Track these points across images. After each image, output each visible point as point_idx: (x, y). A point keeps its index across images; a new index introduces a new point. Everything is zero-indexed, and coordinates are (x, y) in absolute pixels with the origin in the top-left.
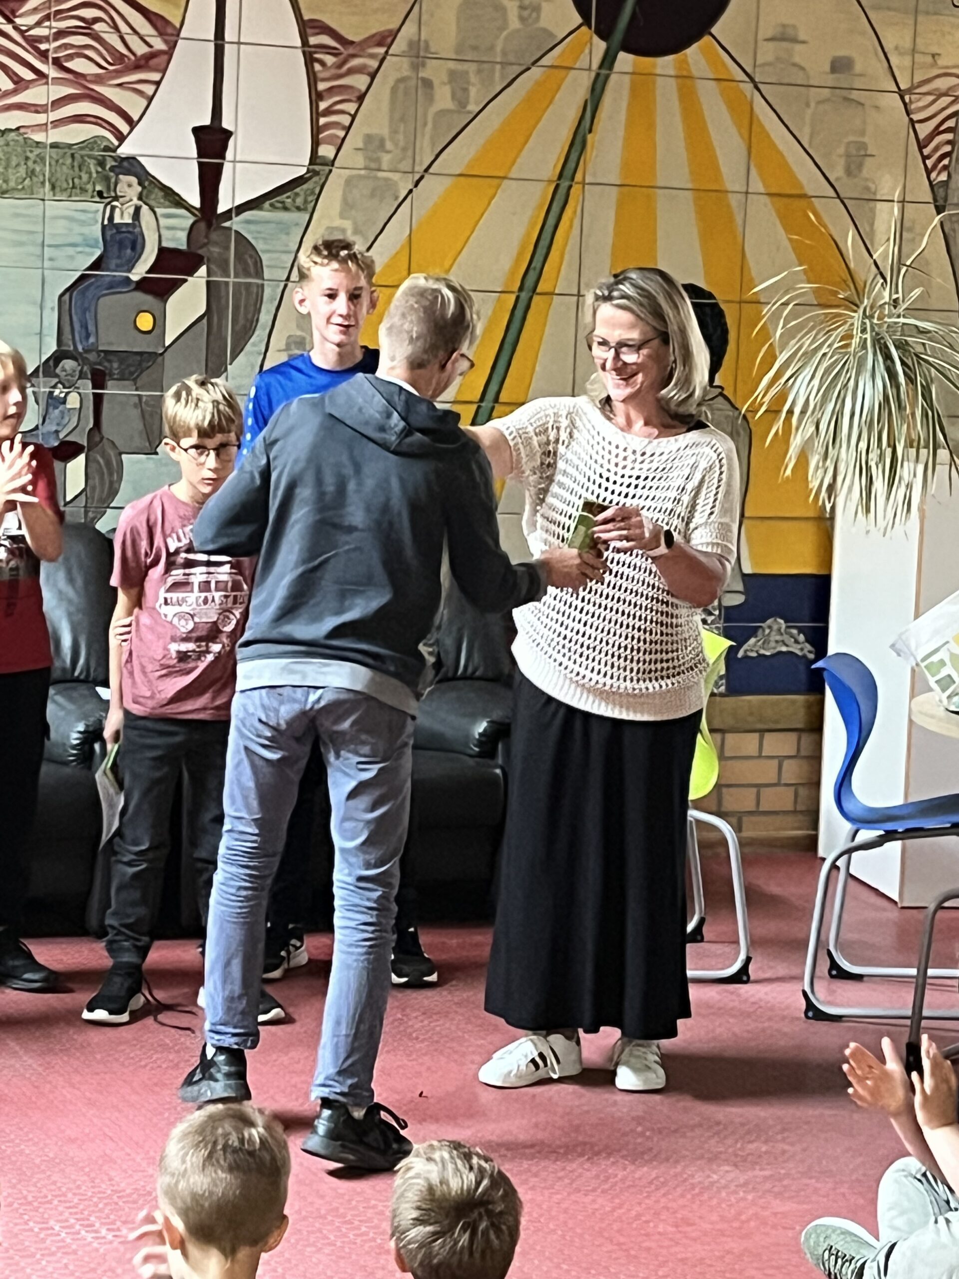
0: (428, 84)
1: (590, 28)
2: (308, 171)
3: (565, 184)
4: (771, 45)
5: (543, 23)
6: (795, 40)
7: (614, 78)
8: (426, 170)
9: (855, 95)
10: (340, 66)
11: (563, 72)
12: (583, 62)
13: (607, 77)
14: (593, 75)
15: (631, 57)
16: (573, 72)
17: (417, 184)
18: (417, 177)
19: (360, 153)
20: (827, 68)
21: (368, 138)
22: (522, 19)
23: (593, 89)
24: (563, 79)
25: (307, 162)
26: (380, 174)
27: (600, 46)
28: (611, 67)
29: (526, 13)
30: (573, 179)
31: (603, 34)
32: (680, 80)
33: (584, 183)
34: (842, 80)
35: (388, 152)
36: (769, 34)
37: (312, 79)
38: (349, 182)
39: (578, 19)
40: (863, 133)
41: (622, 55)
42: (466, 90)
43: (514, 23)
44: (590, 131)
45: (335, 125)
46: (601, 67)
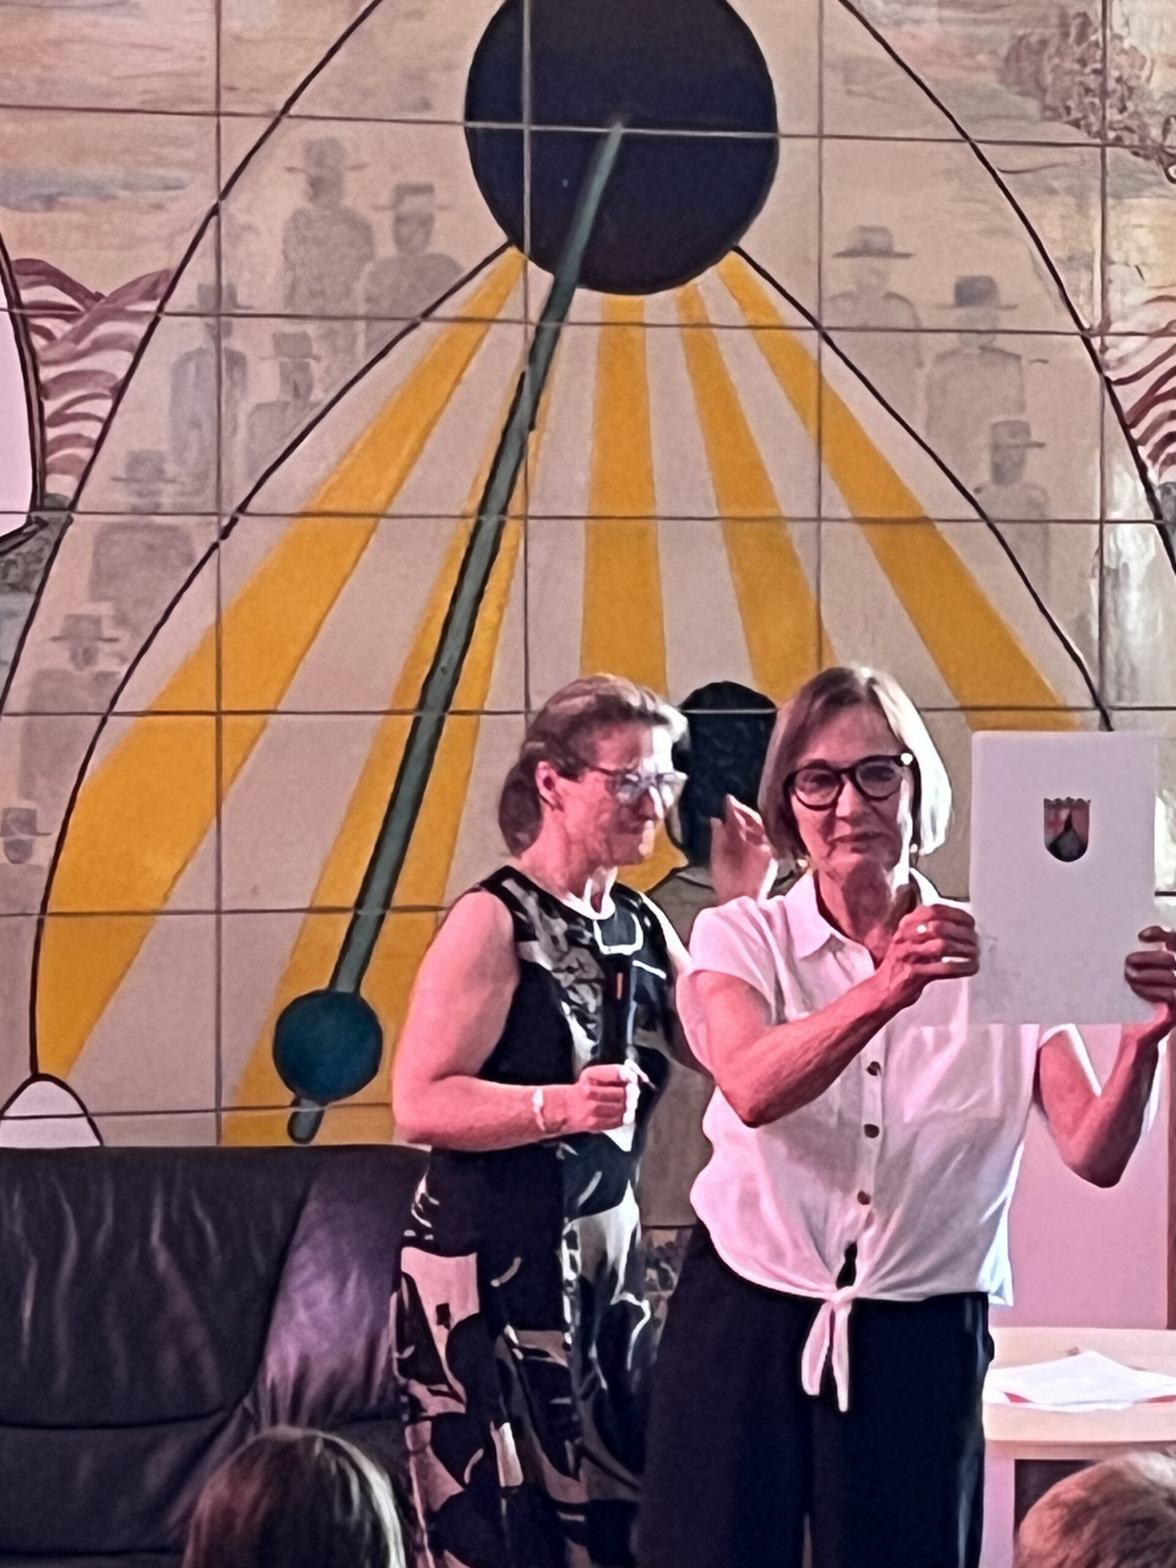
0: (237, 360)
1: (521, 248)
2: (29, 523)
3: (490, 522)
4: (847, 262)
5: (439, 245)
6: (887, 253)
7: (568, 334)
8: (242, 509)
9: (1001, 341)
10: (78, 336)
11: (479, 329)
12: (512, 308)
13: (556, 335)
14: (532, 330)
15: (597, 296)
16: (495, 327)
17: (225, 533)
18: (225, 522)
19: (121, 485)
20: (950, 297)
21: (136, 460)
22: (399, 241)
23: (532, 355)
24: (481, 339)
25: (26, 507)
26: (159, 520)
27: (542, 280)
28: (562, 318)
29: (405, 231)
30: (504, 511)
31: (544, 257)
32: (688, 331)
33: (525, 518)
34: (976, 315)
35: (172, 481)
36: (841, 247)
37: (30, 362)
38: (103, 538)
39: (500, 237)
40: (1021, 407)
41: (581, 294)
42: (304, 368)
43: (386, 249)
44: (532, 426)
45: (76, 439)
46: (543, 317)
